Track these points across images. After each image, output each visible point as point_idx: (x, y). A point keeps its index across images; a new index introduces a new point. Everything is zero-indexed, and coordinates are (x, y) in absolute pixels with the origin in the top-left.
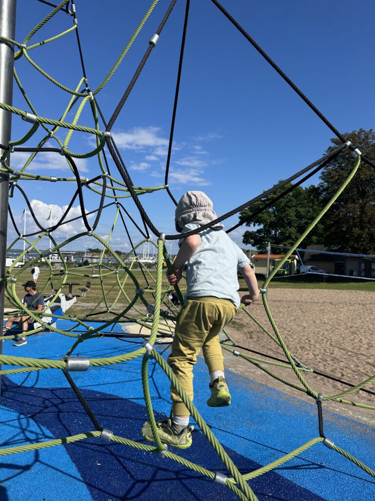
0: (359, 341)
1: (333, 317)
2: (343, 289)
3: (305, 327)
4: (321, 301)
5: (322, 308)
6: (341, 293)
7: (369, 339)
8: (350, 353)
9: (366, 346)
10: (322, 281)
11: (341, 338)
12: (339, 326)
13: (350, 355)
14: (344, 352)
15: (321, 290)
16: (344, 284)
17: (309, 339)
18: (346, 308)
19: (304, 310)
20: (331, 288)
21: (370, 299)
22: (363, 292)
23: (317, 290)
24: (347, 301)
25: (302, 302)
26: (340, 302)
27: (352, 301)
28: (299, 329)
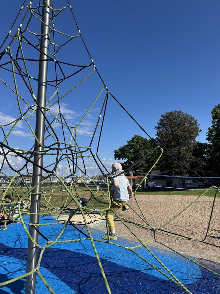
0: (177, 220)
1: (165, 209)
2: (171, 195)
3: (151, 215)
4: (159, 202)
5: (160, 205)
6: (170, 197)
7: (182, 219)
8: (172, 226)
9: (180, 222)
10: (160, 191)
11: (169, 219)
12: (168, 213)
13: (173, 227)
14: (170, 225)
15: (159, 196)
16: (171, 192)
17: (154, 220)
18: (172, 205)
19: (151, 206)
20: (164, 195)
21: (184, 199)
22: (181, 196)
23: (157, 195)
24: (173, 201)
25: (150, 202)
26: (169, 201)
27: (175, 201)
28: (148, 216)
